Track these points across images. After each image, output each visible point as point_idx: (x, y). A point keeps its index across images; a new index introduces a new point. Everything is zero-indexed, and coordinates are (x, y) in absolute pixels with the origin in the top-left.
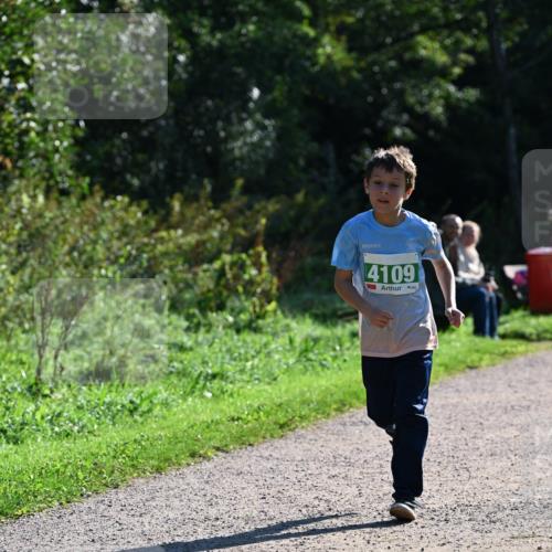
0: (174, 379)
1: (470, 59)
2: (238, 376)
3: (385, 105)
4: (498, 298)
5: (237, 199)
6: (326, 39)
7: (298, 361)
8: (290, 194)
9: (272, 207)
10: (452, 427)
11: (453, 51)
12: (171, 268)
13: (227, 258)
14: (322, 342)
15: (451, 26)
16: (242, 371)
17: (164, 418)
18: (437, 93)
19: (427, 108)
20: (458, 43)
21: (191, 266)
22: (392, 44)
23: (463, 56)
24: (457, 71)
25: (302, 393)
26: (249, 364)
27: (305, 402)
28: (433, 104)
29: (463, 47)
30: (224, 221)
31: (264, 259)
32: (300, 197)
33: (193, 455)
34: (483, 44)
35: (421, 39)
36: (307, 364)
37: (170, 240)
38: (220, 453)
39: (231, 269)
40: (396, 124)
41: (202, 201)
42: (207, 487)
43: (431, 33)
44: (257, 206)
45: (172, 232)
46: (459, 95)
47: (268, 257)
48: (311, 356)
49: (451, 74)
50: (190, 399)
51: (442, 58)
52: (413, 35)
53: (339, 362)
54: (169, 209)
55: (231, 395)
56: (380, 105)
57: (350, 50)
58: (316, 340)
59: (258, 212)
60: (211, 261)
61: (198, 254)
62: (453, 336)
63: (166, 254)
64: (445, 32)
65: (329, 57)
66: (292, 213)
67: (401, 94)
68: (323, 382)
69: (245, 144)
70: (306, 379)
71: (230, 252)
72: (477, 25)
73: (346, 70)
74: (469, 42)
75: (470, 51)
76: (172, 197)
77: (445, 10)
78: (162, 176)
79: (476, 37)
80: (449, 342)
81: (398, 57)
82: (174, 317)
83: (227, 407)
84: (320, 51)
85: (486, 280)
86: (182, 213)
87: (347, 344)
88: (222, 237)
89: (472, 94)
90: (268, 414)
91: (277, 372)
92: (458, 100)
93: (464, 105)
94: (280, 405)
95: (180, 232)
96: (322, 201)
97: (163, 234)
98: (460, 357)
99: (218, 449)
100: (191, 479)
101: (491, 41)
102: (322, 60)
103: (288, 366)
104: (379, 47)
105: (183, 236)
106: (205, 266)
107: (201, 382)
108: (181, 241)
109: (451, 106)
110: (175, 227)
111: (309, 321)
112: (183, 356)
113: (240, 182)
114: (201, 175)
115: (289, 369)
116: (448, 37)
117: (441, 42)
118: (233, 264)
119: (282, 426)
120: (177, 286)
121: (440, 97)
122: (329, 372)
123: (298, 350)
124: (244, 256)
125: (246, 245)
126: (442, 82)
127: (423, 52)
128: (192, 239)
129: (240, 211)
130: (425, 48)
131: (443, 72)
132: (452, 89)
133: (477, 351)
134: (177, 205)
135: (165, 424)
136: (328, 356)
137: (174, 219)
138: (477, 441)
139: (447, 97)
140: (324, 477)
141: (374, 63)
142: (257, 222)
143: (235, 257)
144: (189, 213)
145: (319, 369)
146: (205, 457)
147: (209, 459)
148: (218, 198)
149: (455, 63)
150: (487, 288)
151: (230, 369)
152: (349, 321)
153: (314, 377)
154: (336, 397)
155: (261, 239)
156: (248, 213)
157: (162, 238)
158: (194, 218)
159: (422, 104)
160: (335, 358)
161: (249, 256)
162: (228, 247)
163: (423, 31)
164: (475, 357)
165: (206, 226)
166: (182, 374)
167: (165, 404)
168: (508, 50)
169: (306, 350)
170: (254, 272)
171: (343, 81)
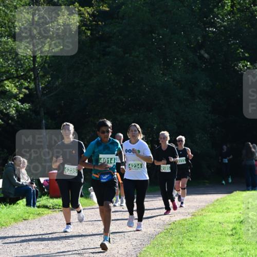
1: (27, 92)
4: (36, 191)
11: (20, 88)
15: (19, 77)
18: (13, 105)
19: (8, 111)
20: (22, 84)
23: (23, 90)
24: (21, 96)
28: (11, 110)
29: (24, 86)
35: (6, 82)
43: (10, 80)
46: (22, 106)
49: (19, 97)
51: (15, 91)
52: (3, 81)
62: (18, 206)
64: (17, 80)
72: (30, 77)
74: (26, 84)
75: (27, 88)
77: (17, 70)
79: (29, 82)
80: (16, 209)
85: (31, 183)
89: (27, 106)
92: (21, 108)
93: (24, 110)
98: (20, 215)
101: (35, 84)
109: (18, 110)
116: (18, 82)
117: (15, 84)
121: (14, 107)
126: (15, 100)
127: (7, 88)
130: (8, 86)
131: (15, 96)
132: (19, 103)
133: (28, 213)
138: (27, 251)
139: (17, 107)
149: (20, 93)
150: (32, 187)
159: (6, 109)
163: (7, 79)
164: (27, 215)
168: (42, 88)
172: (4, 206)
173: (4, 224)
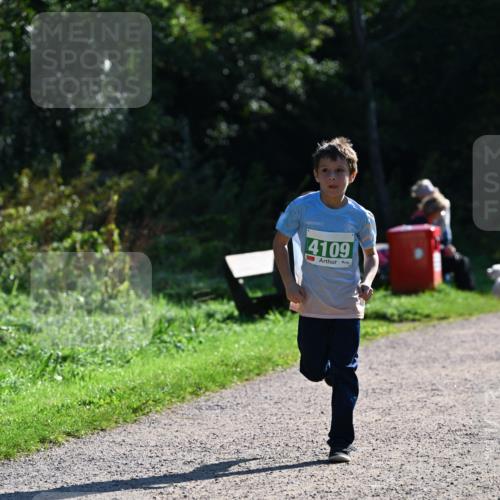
0: (23, 362)
1: (329, 31)
2: (90, 359)
3: (241, 78)
5: (88, 175)
6: (180, 9)
7: (152, 343)
8: (144, 169)
9: (125, 183)
10: (311, 411)
11: (311, 22)
12: (20, 247)
13: (78, 236)
14: (177, 324)
16: (94, 353)
17: (13, 402)
18: (295, 65)
19: (285, 81)
20: (316, 13)
21: (40, 245)
22: (248, 15)
23: (322, 28)
24: (316, 42)
25: (156, 377)
26: (101, 347)
27: (160, 386)
28: (291, 77)
29: (322, 18)
30: (75, 197)
31: (116, 237)
32: (153, 173)
33: (43, 441)
34: (342, 15)
35: (278, 9)
36: (161, 346)
37: (19, 217)
38: (70, 439)
39: (82, 247)
40: (252, 97)
41: (52, 177)
42: (58, 473)
43: (288, 4)
44: (109, 183)
45: (21, 209)
46: (318, 68)
47: (121, 235)
48: (165, 337)
49: (310, 45)
50: (40, 383)
51: (300, 30)
52: (269, 6)
53: (195, 343)
54: (17, 186)
55: (83, 378)
56: (236, 78)
57: (205, 21)
58: (170, 321)
59: (110, 188)
60: (61, 239)
61: (48, 232)
63: (14, 232)
64: (303, 3)
65: (183, 28)
66: (145, 190)
67: (257, 67)
68: (178, 365)
69: (97, 117)
70: (161, 361)
71: (81, 230)
73: (201, 42)
74: (328, 13)
75: (329, 22)
76: (20, 173)
78: (10, 151)
79: (335, 8)
81: (255, 28)
82: (23, 298)
83: (78, 391)
84: (174, 22)
86: (30, 190)
87: (203, 326)
88: (73, 214)
89: (331, 67)
90: (120, 398)
91: (130, 354)
92: (317, 72)
93: (323, 78)
94: (133, 389)
95: (28, 209)
96: (176, 177)
97: (12, 211)
99: (69, 434)
100: (41, 466)
101: (350, 11)
102: (176, 31)
103: (141, 347)
104: (235, 18)
105: (31, 213)
106: (55, 245)
107: (52, 365)
108: (30, 218)
109: (309, 79)
110: (24, 204)
111: (163, 301)
112: (32, 338)
113: (91, 157)
114: (50, 151)
115: (142, 351)
116: (307, 7)
117: (299, 13)
118: (84, 243)
119: (135, 411)
120: (25, 265)
121: (299, 70)
122: (184, 355)
123: (152, 332)
124: (95, 234)
125: (98, 223)
126: (300, 54)
127: (280, 23)
128: (42, 216)
129: (92, 188)
130: (282, 19)
131: (302, 44)
132: (310, 61)
134: (25, 182)
135: (14, 408)
136: (183, 337)
137: (23, 195)
139: (305, 70)
140: (180, 463)
141: (230, 34)
142: (109, 199)
143: (86, 235)
144: (39, 189)
145: (173, 351)
146: (55, 443)
147: (60, 445)
148: (69, 173)
149: (313, 35)
151: (82, 351)
152: (204, 301)
153: (168, 360)
154: (191, 380)
155: (113, 216)
156: (99, 190)
157: (10, 216)
158: (43, 195)
159: (279, 77)
160: (190, 339)
161: (100, 234)
162: (79, 225)
165: (56, 203)
166: (32, 356)
167: (14, 388)
168: (367, 21)
169: (160, 332)
170: (106, 251)
171: (198, 53)
172: (278, 316)
173: (280, 361)
